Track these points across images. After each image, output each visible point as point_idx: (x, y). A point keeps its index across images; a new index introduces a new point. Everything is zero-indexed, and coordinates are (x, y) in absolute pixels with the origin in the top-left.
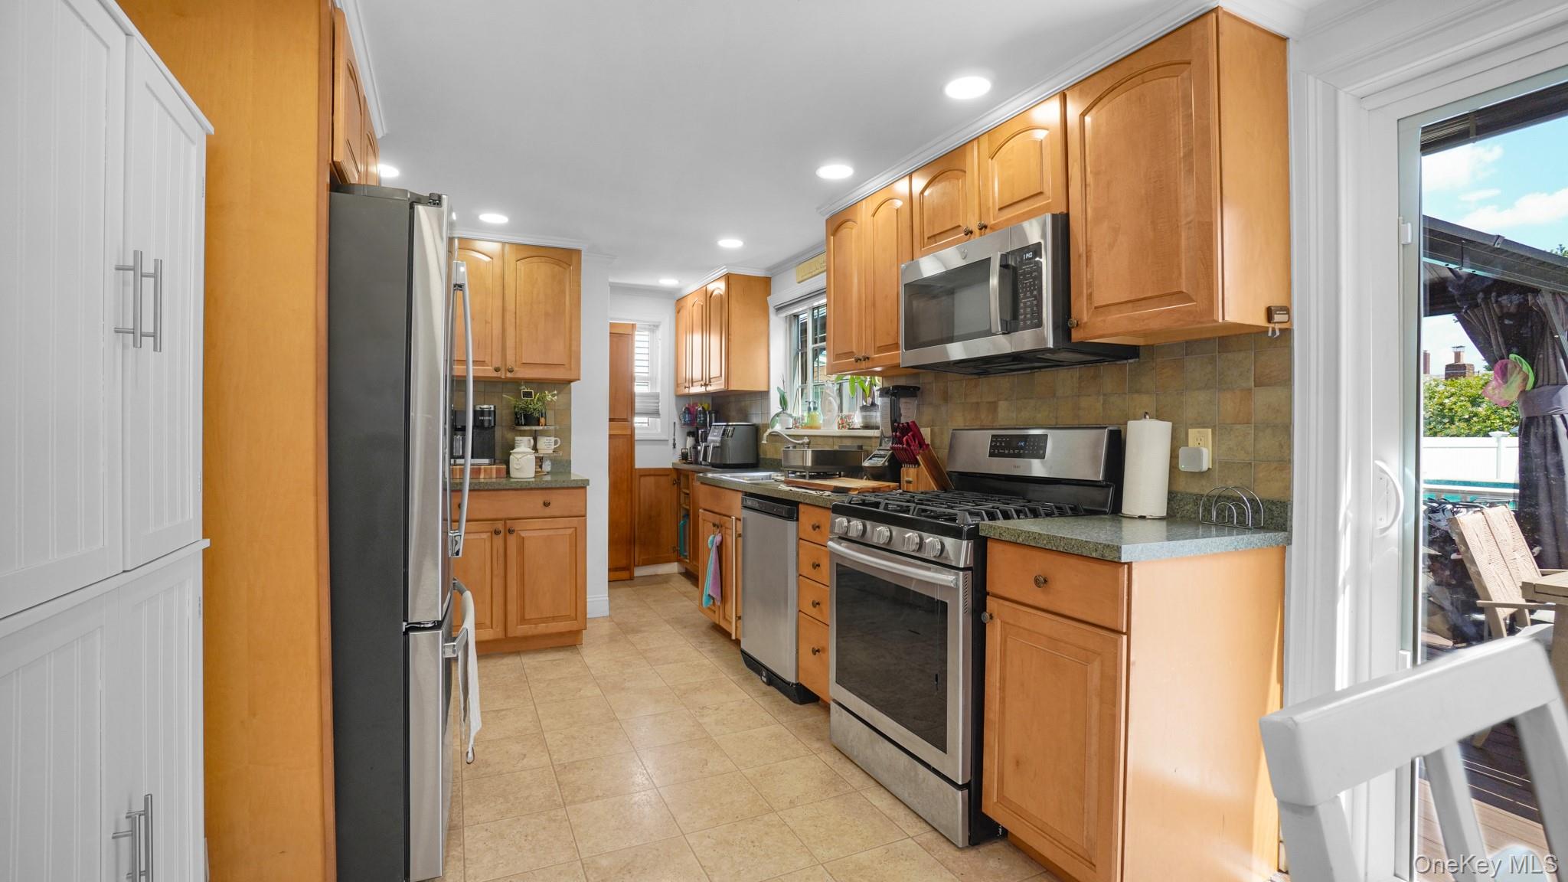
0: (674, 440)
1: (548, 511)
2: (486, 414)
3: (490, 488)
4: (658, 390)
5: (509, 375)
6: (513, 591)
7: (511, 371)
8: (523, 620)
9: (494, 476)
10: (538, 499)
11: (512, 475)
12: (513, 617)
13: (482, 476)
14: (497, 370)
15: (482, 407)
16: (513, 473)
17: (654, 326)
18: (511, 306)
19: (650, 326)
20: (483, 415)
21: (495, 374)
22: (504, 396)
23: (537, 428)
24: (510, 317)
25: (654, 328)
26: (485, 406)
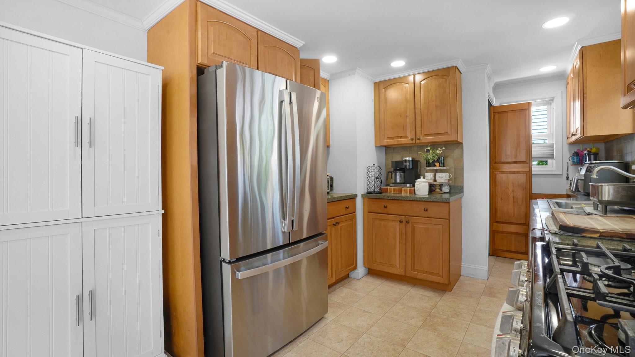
0: (568, 174)
1: (426, 214)
2: (407, 162)
3: (398, 199)
4: (554, 142)
5: (418, 141)
6: (409, 252)
7: (419, 139)
8: (414, 269)
9: (408, 193)
10: (422, 206)
11: (416, 193)
12: (409, 267)
13: (403, 193)
14: (412, 140)
15: (406, 158)
16: (417, 193)
17: (550, 100)
18: (418, 106)
19: (546, 101)
20: (406, 163)
21: (411, 142)
22: (419, 152)
23: (435, 168)
24: (418, 112)
25: (549, 102)
26: (407, 158)
